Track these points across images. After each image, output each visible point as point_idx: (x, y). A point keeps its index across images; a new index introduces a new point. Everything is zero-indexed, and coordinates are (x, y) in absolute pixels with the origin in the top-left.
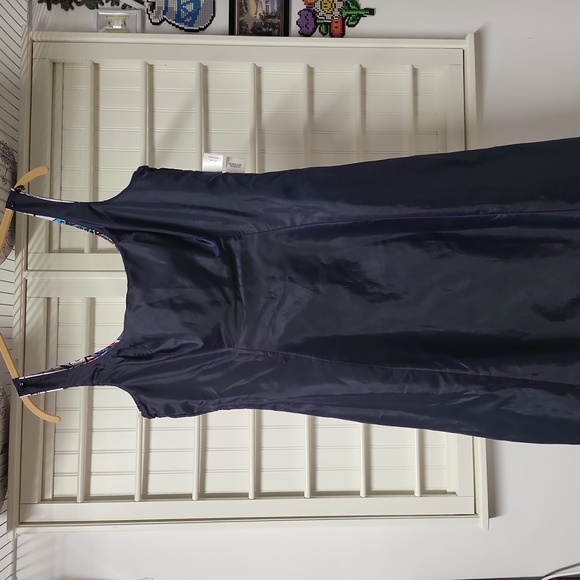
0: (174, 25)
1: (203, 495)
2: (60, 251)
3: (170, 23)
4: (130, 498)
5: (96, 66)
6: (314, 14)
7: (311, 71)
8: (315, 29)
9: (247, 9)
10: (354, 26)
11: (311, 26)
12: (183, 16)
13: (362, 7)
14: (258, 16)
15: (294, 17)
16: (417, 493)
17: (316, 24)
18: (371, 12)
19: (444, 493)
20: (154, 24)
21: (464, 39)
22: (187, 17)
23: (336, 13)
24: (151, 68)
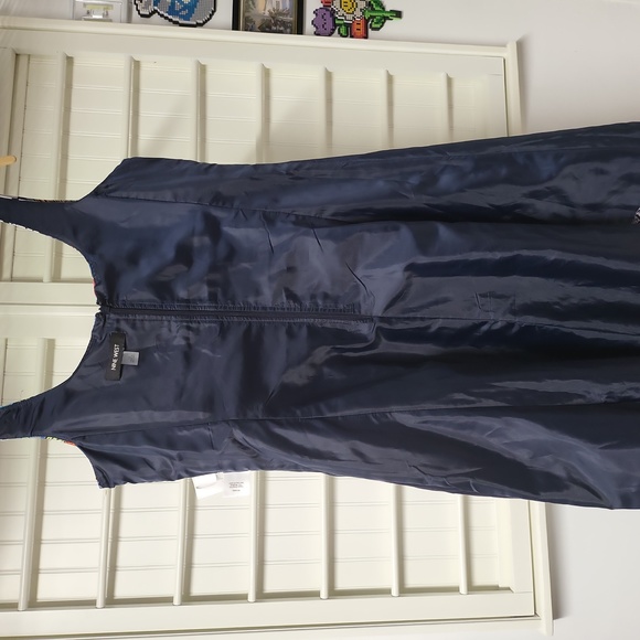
0: (166, 18)
1: (188, 598)
2: (12, 279)
3: (162, 16)
4: (91, 603)
5: (70, 60)
6: (333, 13)
7: (329, 76)
8: (334, 30)
9: (254, 4)
10: (378, 29)
11: (329, 26)
12: (177, 9)
13: (388, 9)
14: (267, 14)
15: (309, 16)
16: (463, 589)
17: (335, 25)
18: (398, 14)
19: (496, 588)
20: (142, 16)
21: (505, 46)
22: (183, 9)
23: (358, 13)
24: (137, 65)
